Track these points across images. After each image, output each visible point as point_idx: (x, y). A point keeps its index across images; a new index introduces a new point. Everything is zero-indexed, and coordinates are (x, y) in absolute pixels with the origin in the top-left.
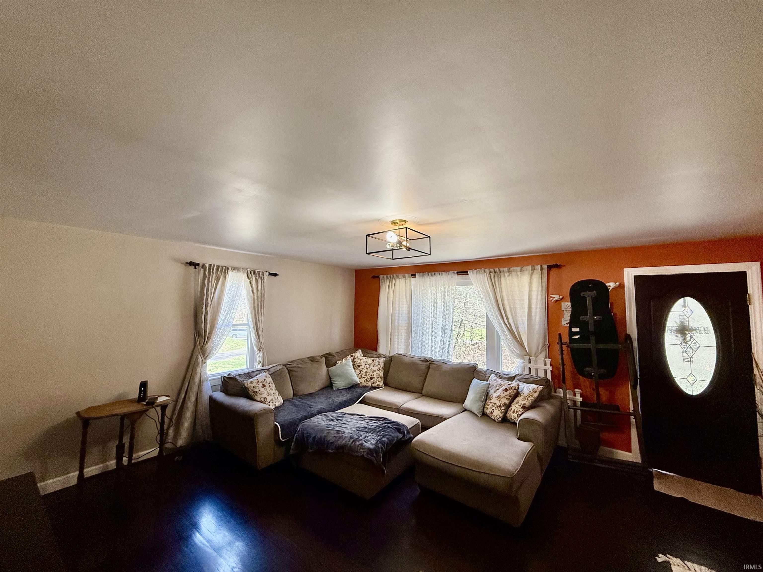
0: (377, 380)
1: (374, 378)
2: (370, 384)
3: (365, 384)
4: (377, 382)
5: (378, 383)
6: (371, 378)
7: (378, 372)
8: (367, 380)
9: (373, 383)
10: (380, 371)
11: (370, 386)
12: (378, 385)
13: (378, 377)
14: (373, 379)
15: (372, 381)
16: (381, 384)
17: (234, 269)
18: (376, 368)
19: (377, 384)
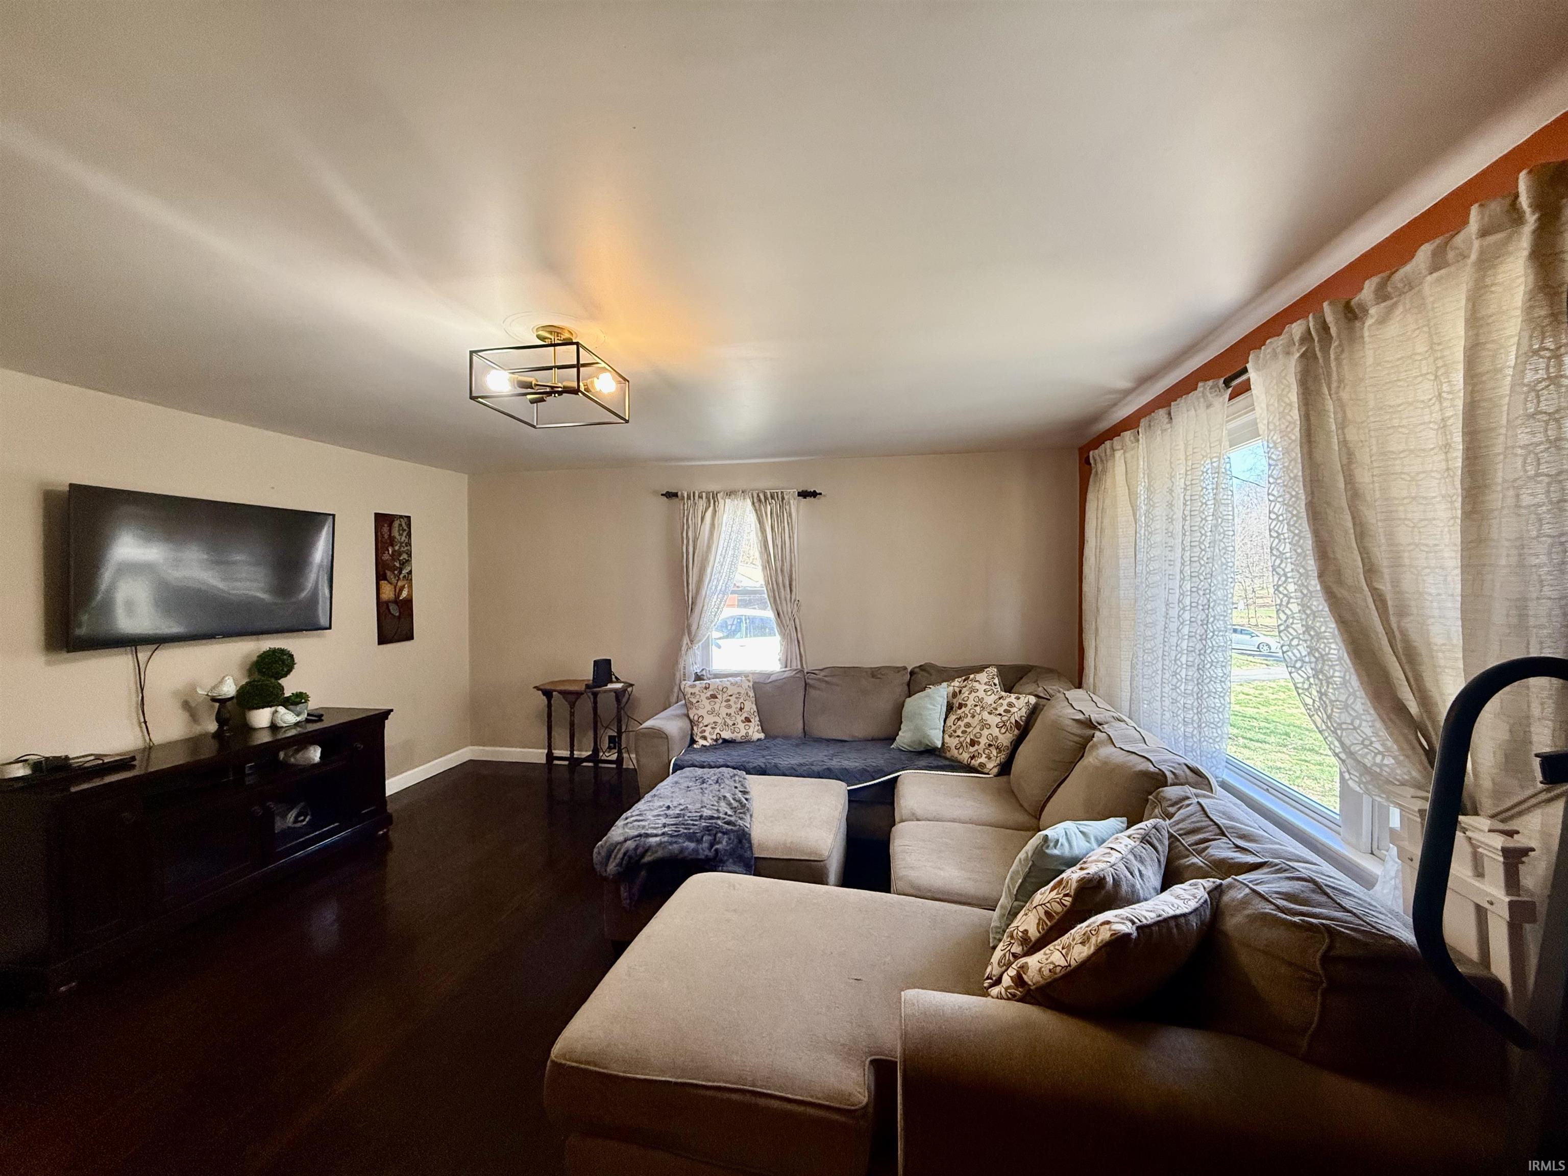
0: (987, 751)
1: (979, 743)
2: (965, 757)
3: (955, 753)
4: (984, 756)
5: (983, 759)
6: (973, 743)
7: (996, 732)
8: (962, 745)
9: (973, 758)
10: (1003, 730)
11: (965, 762)
12: (982, 765)
13: (990, 745)
14: (976, 747)
15: (972, 749)
16: (992, 766)
17: (730, 494)
18: (994, 720)
19: (980, 760)
